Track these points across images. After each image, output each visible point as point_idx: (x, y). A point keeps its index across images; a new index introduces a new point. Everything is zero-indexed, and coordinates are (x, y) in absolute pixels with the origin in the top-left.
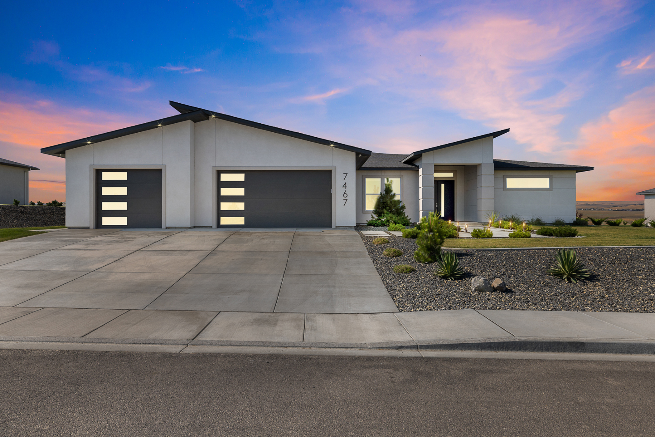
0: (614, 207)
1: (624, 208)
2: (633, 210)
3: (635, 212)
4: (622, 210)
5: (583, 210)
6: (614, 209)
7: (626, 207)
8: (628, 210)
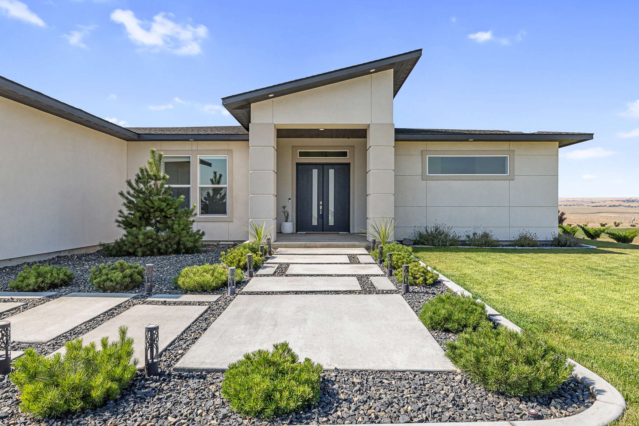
0: (593, 203)
1: (602, 204)
2: (610, 206)
3: (612, 207)
4: (600, 206)
5: (564, 206)
6: (593, 205)
7: (604, 203)
8: (605, 206)
